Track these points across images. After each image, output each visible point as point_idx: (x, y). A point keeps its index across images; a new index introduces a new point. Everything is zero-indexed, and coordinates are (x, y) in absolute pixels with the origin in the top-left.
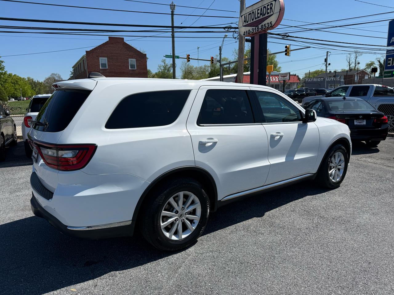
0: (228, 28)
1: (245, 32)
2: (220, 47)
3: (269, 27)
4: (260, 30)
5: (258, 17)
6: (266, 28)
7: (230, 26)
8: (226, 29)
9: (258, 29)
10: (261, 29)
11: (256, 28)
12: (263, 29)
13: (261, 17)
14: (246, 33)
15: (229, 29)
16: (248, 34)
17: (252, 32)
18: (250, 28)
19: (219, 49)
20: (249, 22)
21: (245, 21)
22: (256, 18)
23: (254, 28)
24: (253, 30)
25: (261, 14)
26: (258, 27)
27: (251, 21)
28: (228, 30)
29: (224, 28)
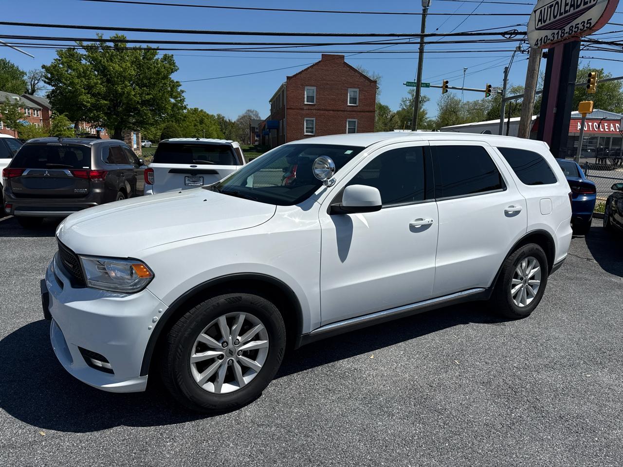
0: (511, 34)
1: (538, 39)
2: (506, 68)
3: (585, 29)
4: (567, 34)
5: (566, 12)
6: (579, 31)
7: (515, 30)
8: (506, 36)
9: (564, 33)
10: (569, 34)
11: (560, 31)
12: (573, 33)
13: (572, 11)
14: (539, 42)
15: (513, 36)
16: (543, 43)
17: (551, 40)
18: (548, 33)
19: (504, 72)
20: (548, 22)
21: (540, 20)
22: (561, 14)
23: (556, 31)
24: (554, 37)
25: (571, 6)
26: (564, 30)
27: (552, 20)
28: (510, 38)
29: (503, 34)
